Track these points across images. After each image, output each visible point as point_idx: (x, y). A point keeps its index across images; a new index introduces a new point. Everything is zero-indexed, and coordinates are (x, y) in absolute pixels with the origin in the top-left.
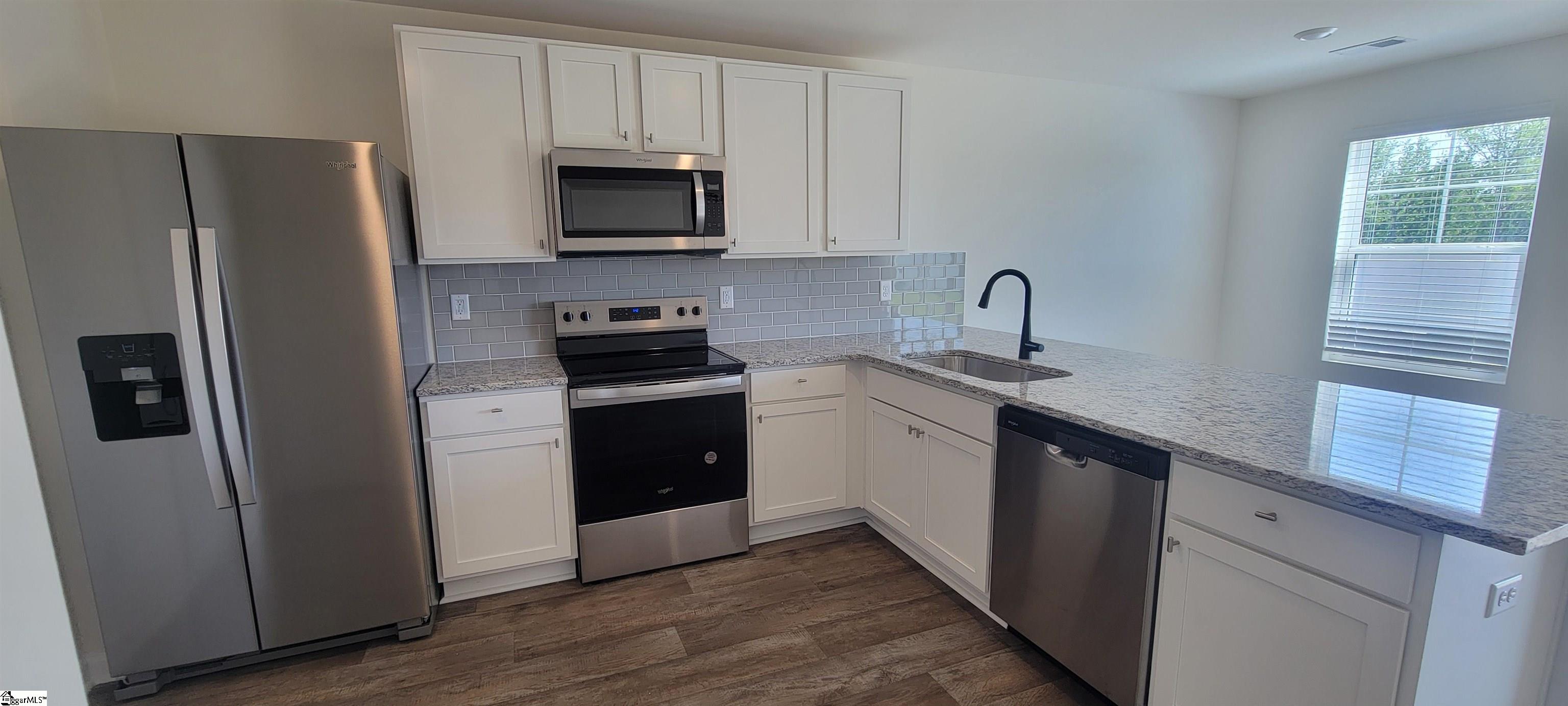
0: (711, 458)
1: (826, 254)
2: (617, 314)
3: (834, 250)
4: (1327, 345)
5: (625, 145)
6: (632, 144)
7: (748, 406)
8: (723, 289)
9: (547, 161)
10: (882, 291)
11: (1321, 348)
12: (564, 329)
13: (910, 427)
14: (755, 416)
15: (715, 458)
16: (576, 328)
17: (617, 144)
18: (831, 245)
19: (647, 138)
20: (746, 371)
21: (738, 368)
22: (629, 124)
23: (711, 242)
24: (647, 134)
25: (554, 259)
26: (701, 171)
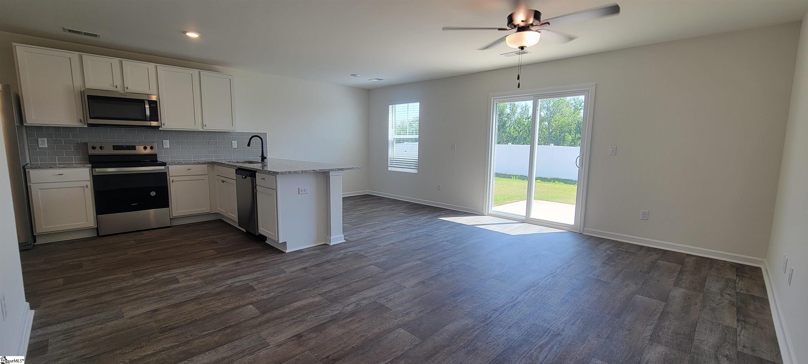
0: (153, 194)
1: (203, 130)
2: (115, 148)
3: (206, 129)
4: (389, 165)
5: (117, 90)
6: (120, 89)
7: (168, 177)
8: (164, 141)
9: (83, 93)
10: (233, 144)
11: (388, 166)
12: (91, 152)
13: (222, 180)
14: (171, 180)
15: (155, 194)
16: (98, 152)
17: (114, 89)
18: (204, 127)
19: (126, 88)
20: (167, 166)
21: (164, 164)
22: (118, 82)
23: (154, 124)
24: (126, 86)
25: (86, 126)
26: (148, 100)
